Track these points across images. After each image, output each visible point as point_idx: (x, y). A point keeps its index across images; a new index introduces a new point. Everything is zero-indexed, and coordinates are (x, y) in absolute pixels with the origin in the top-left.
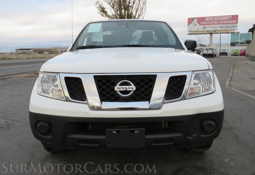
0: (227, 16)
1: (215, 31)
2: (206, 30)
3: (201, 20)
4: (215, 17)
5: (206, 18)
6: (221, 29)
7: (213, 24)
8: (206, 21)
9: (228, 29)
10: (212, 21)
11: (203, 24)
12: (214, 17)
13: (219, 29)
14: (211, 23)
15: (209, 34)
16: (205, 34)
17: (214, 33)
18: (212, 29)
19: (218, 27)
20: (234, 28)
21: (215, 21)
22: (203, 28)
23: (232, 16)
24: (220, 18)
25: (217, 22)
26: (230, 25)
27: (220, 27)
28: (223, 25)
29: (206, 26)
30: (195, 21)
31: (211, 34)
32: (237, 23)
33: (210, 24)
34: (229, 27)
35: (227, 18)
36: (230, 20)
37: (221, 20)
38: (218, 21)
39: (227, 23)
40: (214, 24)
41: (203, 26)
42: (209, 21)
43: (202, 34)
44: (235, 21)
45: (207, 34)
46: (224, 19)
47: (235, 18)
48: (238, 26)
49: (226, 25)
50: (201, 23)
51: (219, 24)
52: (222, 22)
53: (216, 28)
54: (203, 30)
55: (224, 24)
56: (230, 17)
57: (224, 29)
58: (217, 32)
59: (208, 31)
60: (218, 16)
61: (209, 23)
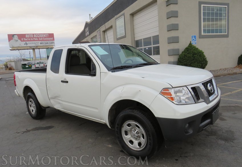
0: (44, 34)
1: (37, 47)
2: (28, 45)
3: (21, 37)
4: (35, 35)
5: (26, 35)
6: (42, 45)
7: (33, 41)
8: (26, 38)
9: (47, 45)
10: (33, 38)
11: (24, 41)
12: (33, 34)
13: (40, 45)
14: (32, 39)
15: (32, 49)
16: (28, 49)
17: (36, 49)
18: (34, 45)
19: (39, 43)
20: (53, 44)
21: (35, 38)
22: (25, 44)
23: (49, 34)
24: (39, 36)
25: (37, 39)
26: (49, 42)
27: (41, 43)
28: (43, 42)
29: (27, 42)
30: (16, 37)
31: (34, 49)
32: (54, 40)
33: (31, 41)
34: (48, 43)
35: (45, 36)
36: (48, 38)
37: (41, 38)
38: (38, 38)
39: (46, 40)
40: (35, 40)
41: (25, 42)
42: (30, 38)
43: (25, 49)
44: (52, 39)
45: (29, 49)
46: (43, 37)
47: (51, 36)
48: (55, 43)
49: (46, 42)
50: (22, 39)
51: (39, 40)
52: (41, 39)
53: (38, 44)
54: (25, 45)
55: (43, 40)
56: (47, 35)
57: (44, 45)
58: (38, 48)
59: (30, 47)
60: (37, 34)
61: (30, 39)
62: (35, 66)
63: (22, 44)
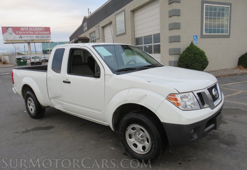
0: (40, 27)
1: (32, 41)
2: (23, 39)
3: (16, 30)
4: (30, 28)
5: (21, 28)
6: (37, 39)
7: (29, 34)
8: (22, 31)
9: (43, 39)
10: (28, 31)
11: (19, 34)
12: (29, 28)
13: (35, 39)
14: (27, 33)
15: (27, 43)
16: (22, 43)
17: (31, 43)
18: (29, 39)
19: (34, 37)
20: (49, 38)
21: (31, 31)
22: (20, 37)
23: (45, 27)
24: (34, 29)
25: (32, 33)
26: (45, 36)
27: (36, 37)
28: (38, 35)
29: (22, 36)
30: (10, 30)
31: (29, 43)
32: (50, 34)
33: (26, 34)
34: (44, 37)
35: (40, 29)
36: (44, 31)
37: (36, 31)
38: (33, 31)
39: (41, 34)
40: (30, 34)
41: (19, 36)
42: (25, 31)
43: (19, 43)
44: (48, 33)
45: (24, 43)
46: (39, 30)
47: (47, 29)
48: (51, 37)
50: (17, 32)
51: (35, 34)
52: (37, 33)
53: (33, 38)
54: (20, 39)
55: (39, 34)
56: (43, 29)
57: (40, 39)
58: (34, 41)
59: (25, 40)
60: (33, 27)
61: (25, 33)
62: (31, 61)
63: (17, 37)
